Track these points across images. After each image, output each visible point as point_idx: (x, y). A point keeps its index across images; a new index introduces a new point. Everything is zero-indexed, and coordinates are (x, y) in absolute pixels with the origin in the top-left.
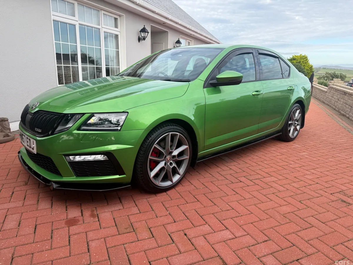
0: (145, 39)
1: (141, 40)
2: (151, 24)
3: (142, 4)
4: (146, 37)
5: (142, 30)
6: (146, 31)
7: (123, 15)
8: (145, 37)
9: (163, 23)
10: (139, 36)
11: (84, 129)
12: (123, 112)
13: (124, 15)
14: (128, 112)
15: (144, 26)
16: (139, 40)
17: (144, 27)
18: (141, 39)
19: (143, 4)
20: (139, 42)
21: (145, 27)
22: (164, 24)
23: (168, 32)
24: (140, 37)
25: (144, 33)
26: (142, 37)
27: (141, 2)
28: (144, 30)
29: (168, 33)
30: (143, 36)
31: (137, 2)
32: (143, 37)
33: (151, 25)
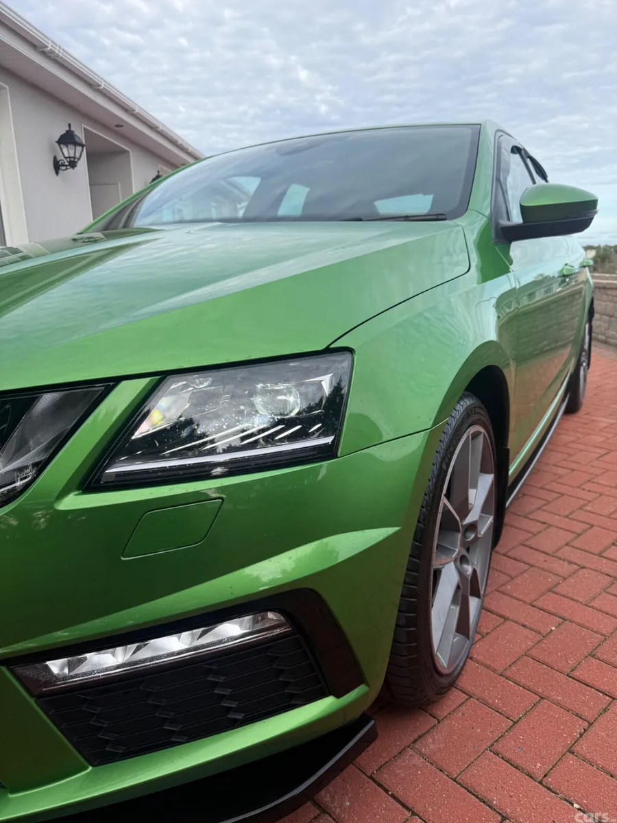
0: (76, 166)
1: (64, 168)
2: (83, 126)
3: (61, 55)
4: (79, 159)
5: (62, 137)
6: (77, 140)
7: (5, 88)
8: (74, 158)
9: (117, 126)
10: (55, 158)
11: (119, 474)
12: (328, 351)
13: (7, 87)
14: (350, 350)
15: (70, 125)
16: (57, 166)
17: (68, 129)
18: (63, 165)
19: (65, 54)
20: (57, 173)
21: (72, 129)
22: (117, 128)
23: (128, 152)
24: (60, 157)
25: (71, 146)
26: (66, 158)
27: (58, 48)
28: (67, 139)
29: (129, 156)
30: (67, 155)
31: (47, 47)
32: (70, 157)
33: (85, 129)
